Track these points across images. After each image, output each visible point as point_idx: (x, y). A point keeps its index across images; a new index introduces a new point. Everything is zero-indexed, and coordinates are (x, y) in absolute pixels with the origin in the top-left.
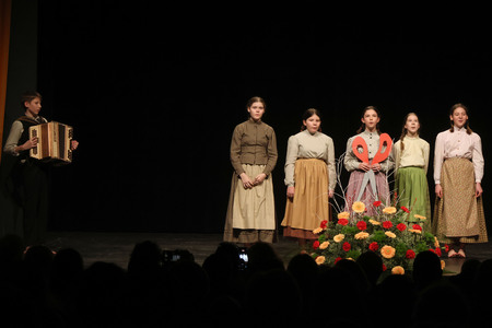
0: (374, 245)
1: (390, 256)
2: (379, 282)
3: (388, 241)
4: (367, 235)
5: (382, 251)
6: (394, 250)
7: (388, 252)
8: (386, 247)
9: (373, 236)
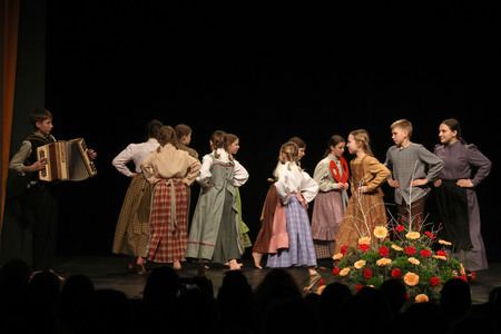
0: (396, 272)
1: (413, 284)
2: (402, 311)
3: (411, 268)
4: (389, 261)
5: (405, 278)
6: (417, 277)
7: (411, 279)
8: (409, 273)
9: (395, 262)
